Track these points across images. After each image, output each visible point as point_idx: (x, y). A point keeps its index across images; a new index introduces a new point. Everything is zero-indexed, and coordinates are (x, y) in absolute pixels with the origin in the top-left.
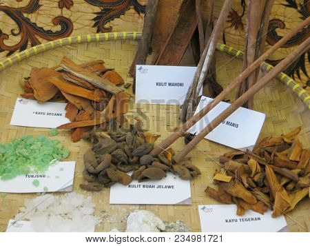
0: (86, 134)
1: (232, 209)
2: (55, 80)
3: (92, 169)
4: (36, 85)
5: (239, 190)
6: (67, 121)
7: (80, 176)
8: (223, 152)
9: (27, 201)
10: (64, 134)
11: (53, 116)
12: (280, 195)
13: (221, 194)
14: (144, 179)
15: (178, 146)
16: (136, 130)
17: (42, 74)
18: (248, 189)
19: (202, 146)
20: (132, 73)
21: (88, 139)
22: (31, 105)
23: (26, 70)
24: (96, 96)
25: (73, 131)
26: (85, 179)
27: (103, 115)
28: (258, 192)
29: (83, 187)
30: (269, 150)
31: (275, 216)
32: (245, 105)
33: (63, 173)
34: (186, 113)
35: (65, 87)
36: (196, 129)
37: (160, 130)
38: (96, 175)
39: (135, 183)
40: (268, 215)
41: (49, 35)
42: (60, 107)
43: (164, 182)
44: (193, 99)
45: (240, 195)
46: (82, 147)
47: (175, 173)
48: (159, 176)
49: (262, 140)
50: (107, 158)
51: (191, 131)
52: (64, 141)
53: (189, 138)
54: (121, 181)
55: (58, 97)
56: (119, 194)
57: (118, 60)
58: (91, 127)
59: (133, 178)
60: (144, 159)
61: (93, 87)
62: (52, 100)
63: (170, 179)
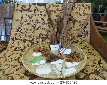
1: (70, 63)
2: (38, 49)
4: (36, 50)
6: (41, 54)
7: (46, 61)
8: (66, 55)
9: (38, 66)
10: (41, 56)
11: (39, 54)
12: (77, 59)
13: (68, 61)
14: (56, 60)
15: (59, 55)
16: (52, 54)
17: (36, 48)
18: (72, 59)
19: (63, 55)
20: (50, 47)
21: (46, 56)
22: (35, 53)
23: (34, 48)
26: (47, 61)
27: (47, 53)
29: (47, 63)
30: (73, 53)
31: (77, 62)
32: (68, 48)
33: (43, 61)
34: (59, 51)
35: (40, 50)
36: (61, 53)
37: (56, 54)
41: (36, 43)
44: (60, 49)
46: (45, 57)
47: (60, 59)
48: (58, 60)
49: (71, 53)
50: (50, 58)
52: (42, 57)
53: (61, 54)
54: (53, 61)
56: (52, 63)
57: (47, 46)
58: (45, 55)
59: (54, 60)
60: (55, 57)
61: (45, 49)
62: (38, 52)
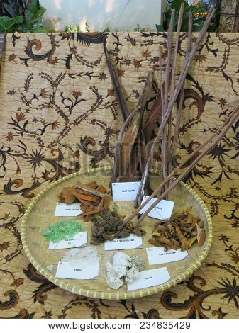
0: (91, 218)
1: (162, 248)
2: (74, 193)
3: (95, 235)
4: (65, 196)
5: (164, 239)
6: (80, 212)
7: (90, 238)
8: (156, 222)
9: (66, 252)
10: (80, 218)
11: (74, 211)
12: (184, 241)
13: (156, 242)
14: (120, 237)
15: (134, 220)
16: (114, 214)
17: (68, 190)
18: (169, 238)
19: (146, 219)
20: (110, 187)
21: (92, 220)
22: (64, 206)
23: (60, 189)
24: (94, 199)
25: (85, 217)
26: (92, 240)
27: (98, 208)
28: (173, 240)
29: (91, 243)
30: (177, 219)
31: (182, 251)
32: (164, 199)
33: (82, 237)
34: (137, 205)
35: (79, 197)
36: (142, 211)
37: (125, 213)
38: (97, 237)
39: (116, 239)
40: (179, 250)
41: (70, 171)
42: (77, 206)
43: (129, 238)
44: (140, 197)
45: (165, 242)
46: (89, 224)
47: (134, 233)
48: (127, 236)
49: (174, 214)
50: (102, 229)
51: (140, 212)
52: (81, 221)
53: (139, 216)
54: (111, 240)
55: (76, 201)
56: (109, 245)
57: (103, 181)
58: (93, 214)
59: (115, 237)
60: (119, 228)
61: (91, 195)
62: (73, 203)
63: (132, 236)
